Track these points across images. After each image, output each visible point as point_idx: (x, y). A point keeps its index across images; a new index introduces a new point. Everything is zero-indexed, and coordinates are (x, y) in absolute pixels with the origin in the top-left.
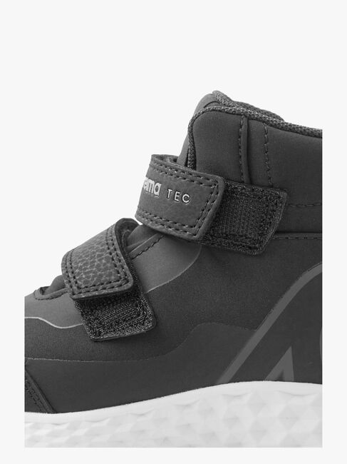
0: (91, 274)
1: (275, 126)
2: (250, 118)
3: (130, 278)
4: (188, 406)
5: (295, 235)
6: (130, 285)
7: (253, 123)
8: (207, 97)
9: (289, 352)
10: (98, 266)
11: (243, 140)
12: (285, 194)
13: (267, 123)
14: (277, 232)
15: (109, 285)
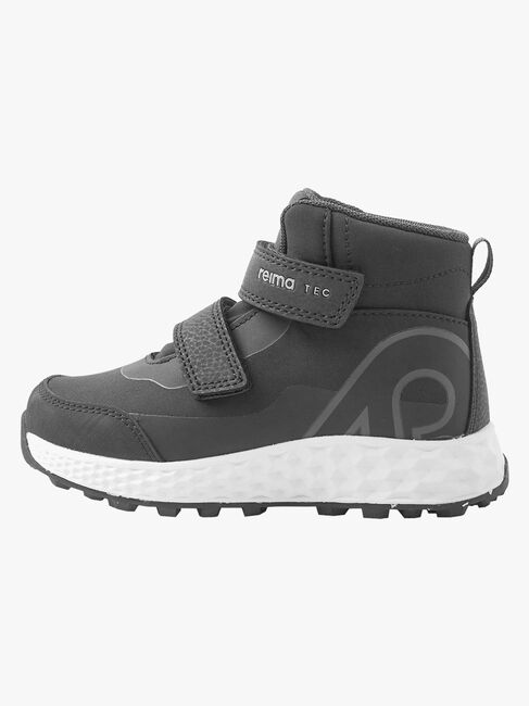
0: (210, 373)
1: (354, 217)
2: (333, 210)
3: (244, 377)
4: (278, 456)
5: (372, 311)
6: (244, 383)
7: (336, 215)
8: (298, 194)
9: (366, 411)
10: (216, 365)
11: (326, 228)
12: (362, 275)
13: (348, 214)
14: (356, 308)
15: (225, 384)
